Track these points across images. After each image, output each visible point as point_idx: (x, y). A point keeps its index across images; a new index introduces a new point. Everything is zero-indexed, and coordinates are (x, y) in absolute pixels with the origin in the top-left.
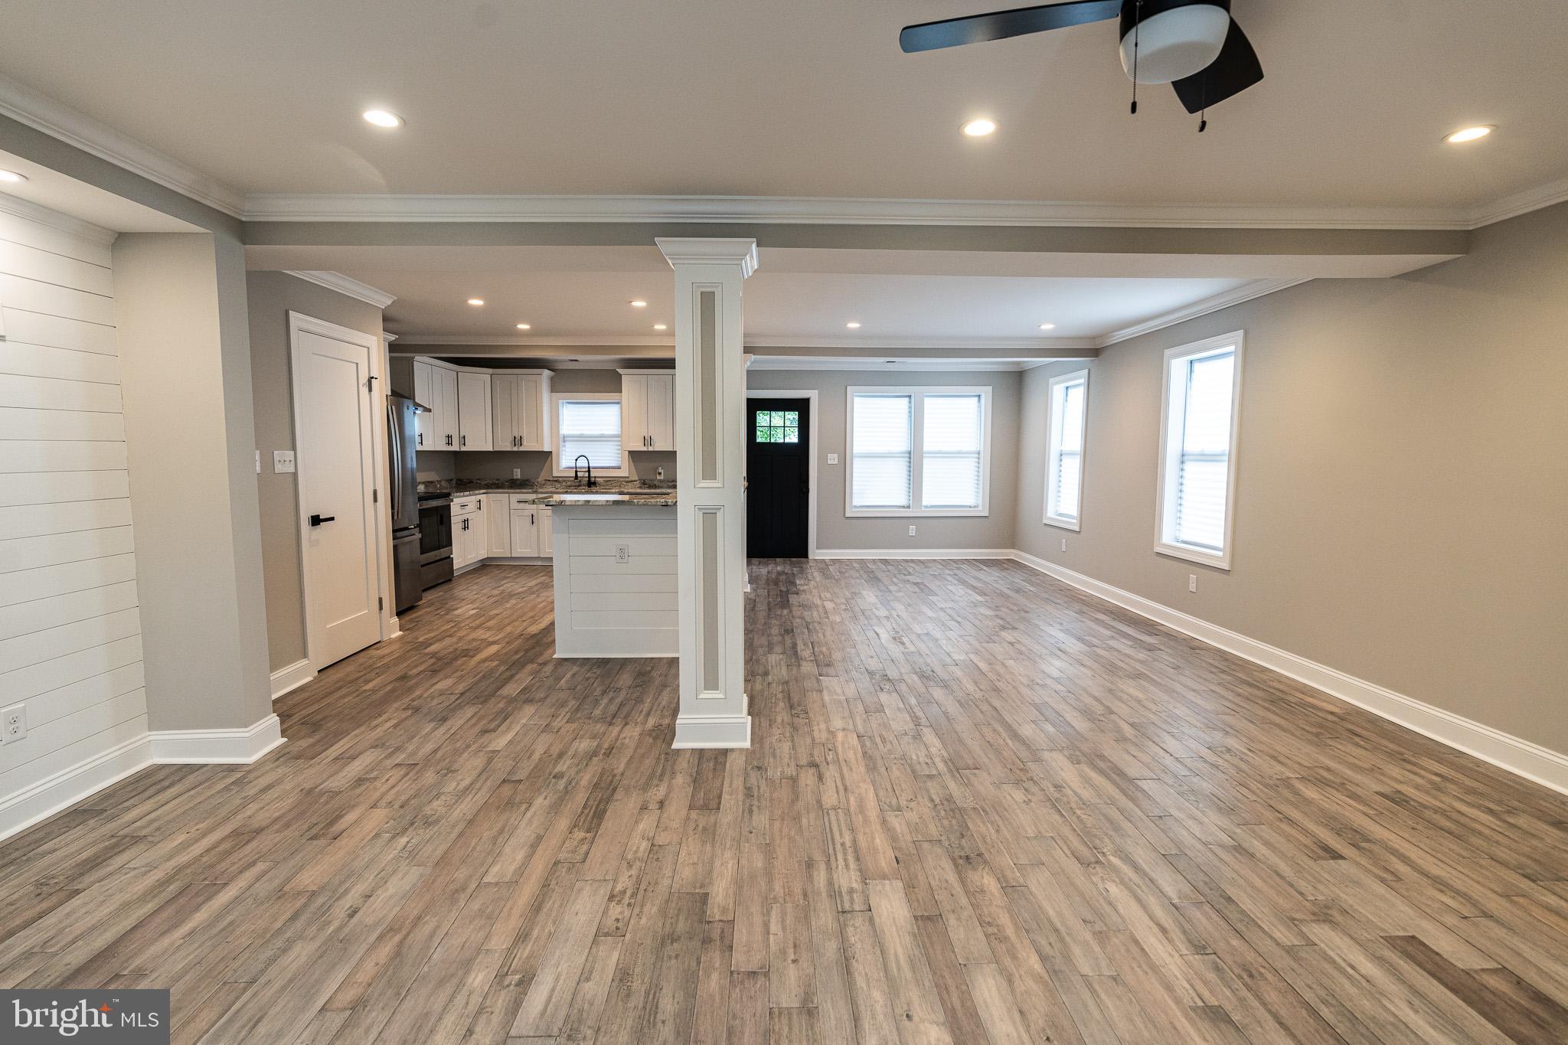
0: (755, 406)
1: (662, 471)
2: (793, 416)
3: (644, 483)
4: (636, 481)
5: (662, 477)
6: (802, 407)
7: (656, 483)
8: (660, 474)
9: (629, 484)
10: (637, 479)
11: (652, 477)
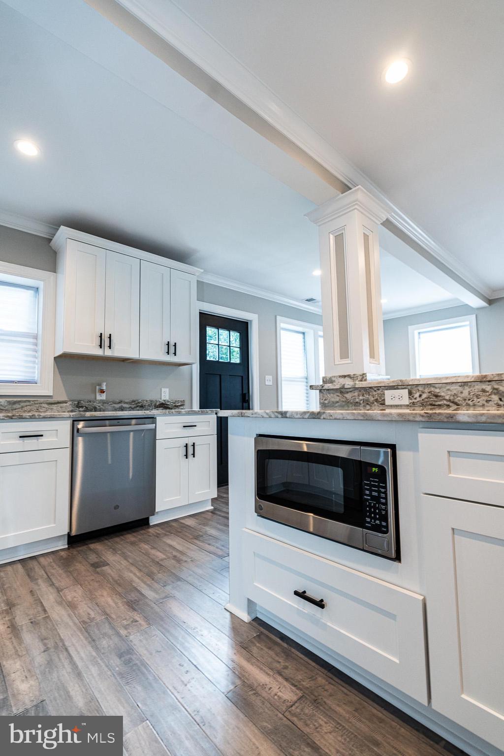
0: (207, 320)
1: (104, 388)
2: (235, 336)
3: (78, 405)
4: (65, 402)
5: (103, 397)
6: (242, 328)
7: (97, 405)
8: (102, 391)
9: (54, 407)
10: (65, 398)
11: (91, 397)
